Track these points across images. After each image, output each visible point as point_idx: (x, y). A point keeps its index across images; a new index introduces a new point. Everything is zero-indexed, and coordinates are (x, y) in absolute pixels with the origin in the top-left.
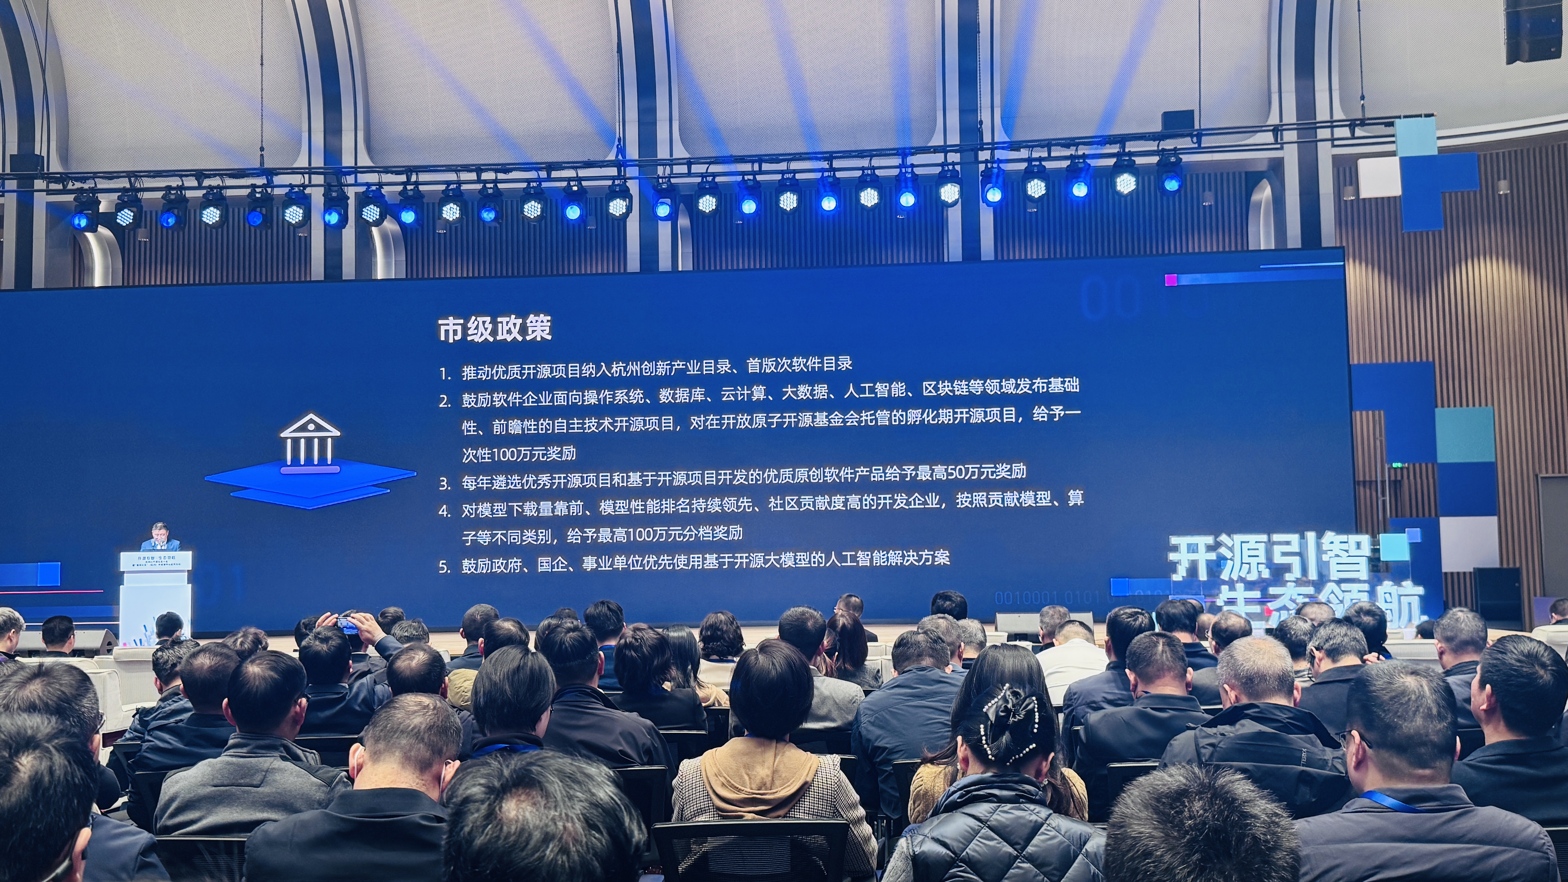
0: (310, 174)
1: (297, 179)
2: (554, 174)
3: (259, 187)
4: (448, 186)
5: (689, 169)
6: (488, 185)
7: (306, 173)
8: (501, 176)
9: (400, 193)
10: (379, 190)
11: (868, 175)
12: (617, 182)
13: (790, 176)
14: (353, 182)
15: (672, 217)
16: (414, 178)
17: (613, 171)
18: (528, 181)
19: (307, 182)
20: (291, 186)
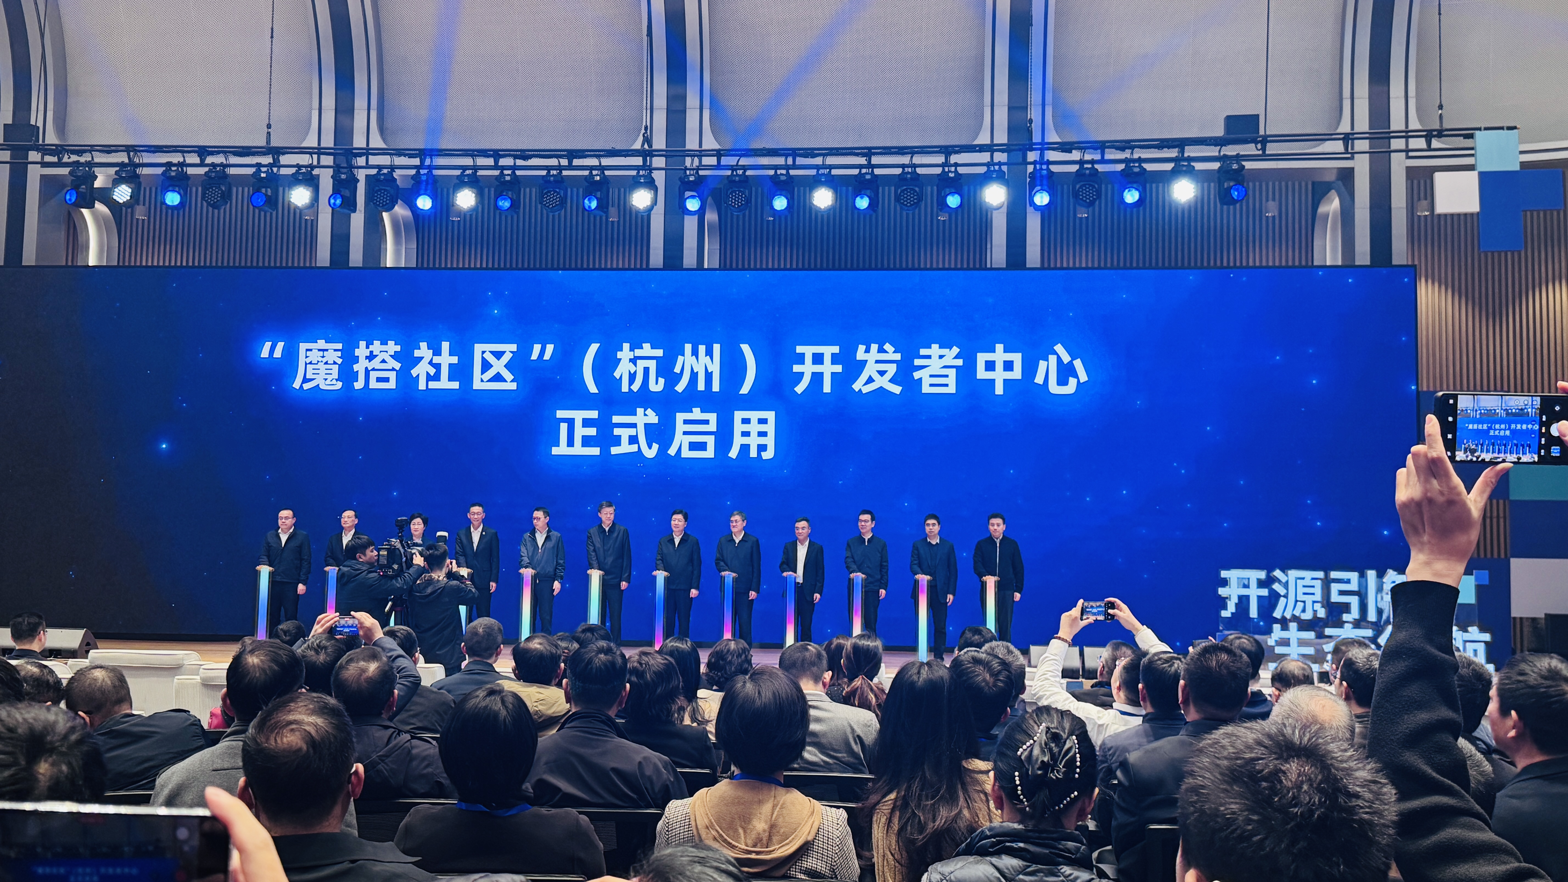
0: (319, 154)
1: (304, 160)
2: (576, 162)
3: (264, 166)
4: (464, 171)
5: (719, 161)
6: (506, 172)
7: (315, 153)
8: (520, 162)
9: (413, 177)
10: (391, 173)
11: (908, 173)
12: (641, 173)
13: (826, 171)
14: (364, 164)
15: (700, 212)
16: (428, 162)
18: (548, 168)
19: (315, 163)
20: (299, 166)
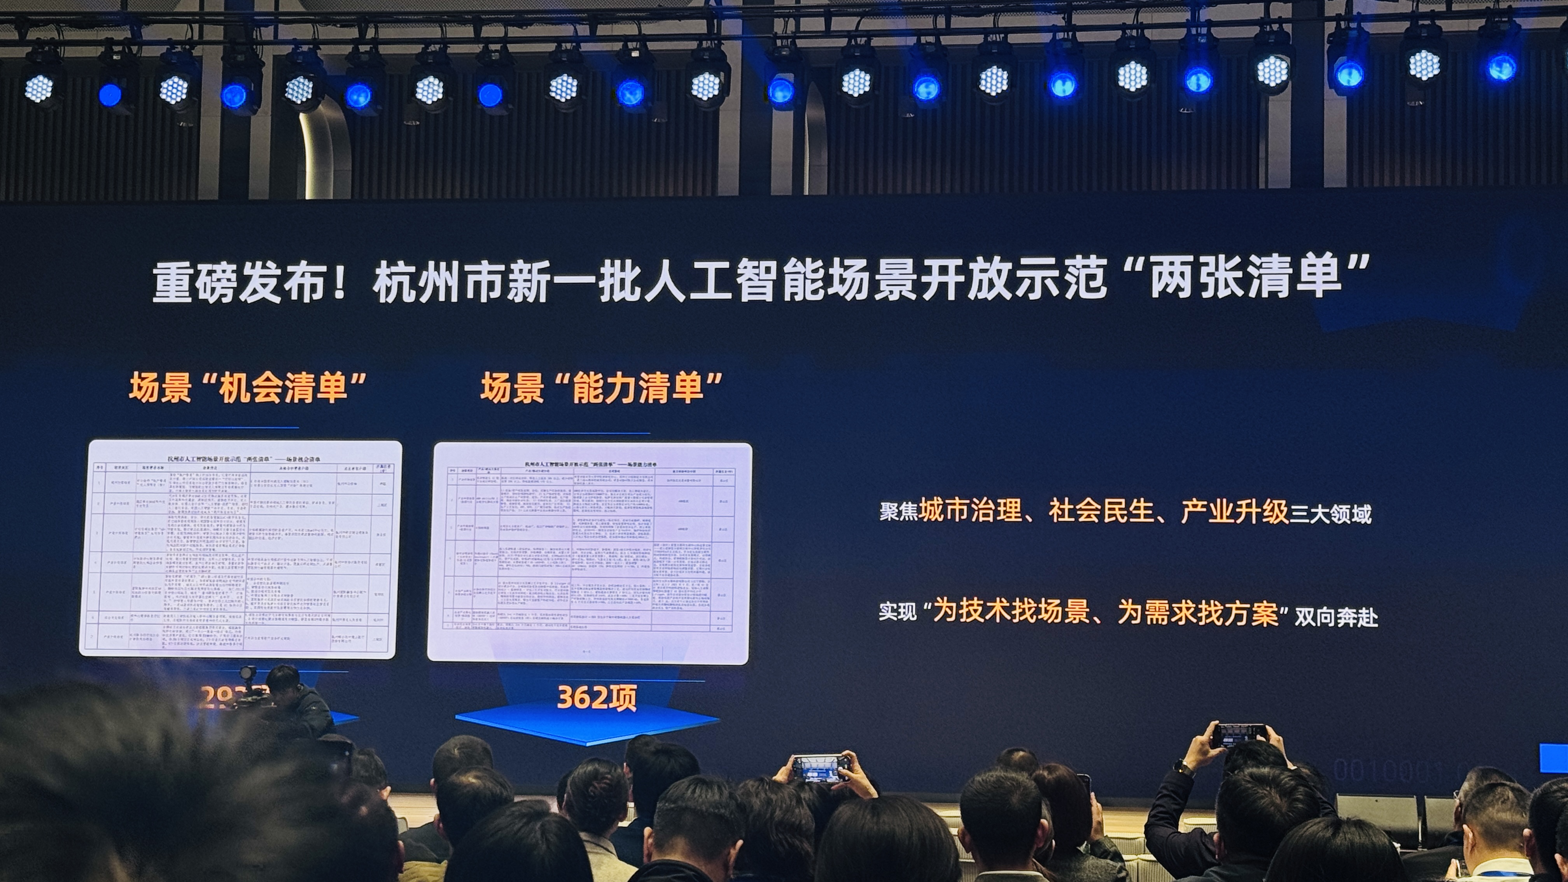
0: (202, 22)
1: (180, 32)
2: (603, 30)
3: (118, 43)
4: (427, 47)
5: (828, 24)
6: (493, 47)
7: (196, 22)
8: (514, 32)
9: (348, 57)
10: (313, 51)
11: (1132, 37)
12: (705, 44)
13: (999, 37)
14: (271, 38)
15: (797, 105)
16: (370, 33)
17: (699, 26)
18: (559, 40)
19: (196, 37)
20: (171, 43)
